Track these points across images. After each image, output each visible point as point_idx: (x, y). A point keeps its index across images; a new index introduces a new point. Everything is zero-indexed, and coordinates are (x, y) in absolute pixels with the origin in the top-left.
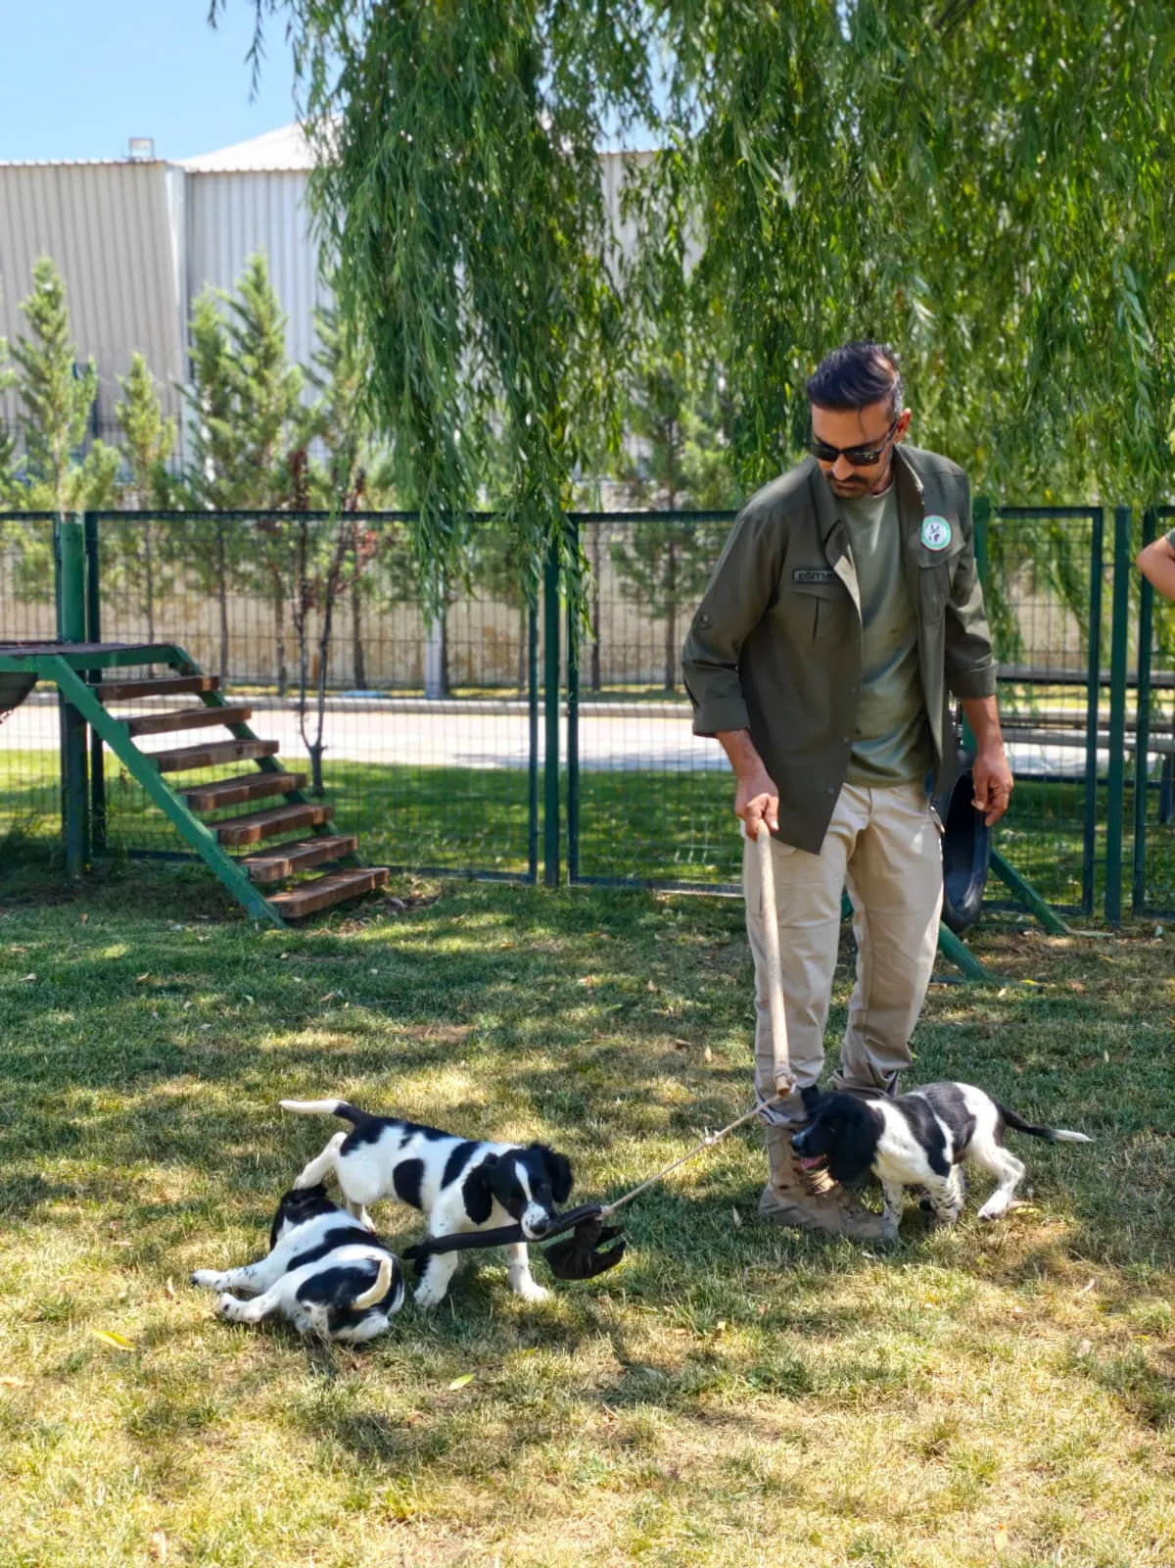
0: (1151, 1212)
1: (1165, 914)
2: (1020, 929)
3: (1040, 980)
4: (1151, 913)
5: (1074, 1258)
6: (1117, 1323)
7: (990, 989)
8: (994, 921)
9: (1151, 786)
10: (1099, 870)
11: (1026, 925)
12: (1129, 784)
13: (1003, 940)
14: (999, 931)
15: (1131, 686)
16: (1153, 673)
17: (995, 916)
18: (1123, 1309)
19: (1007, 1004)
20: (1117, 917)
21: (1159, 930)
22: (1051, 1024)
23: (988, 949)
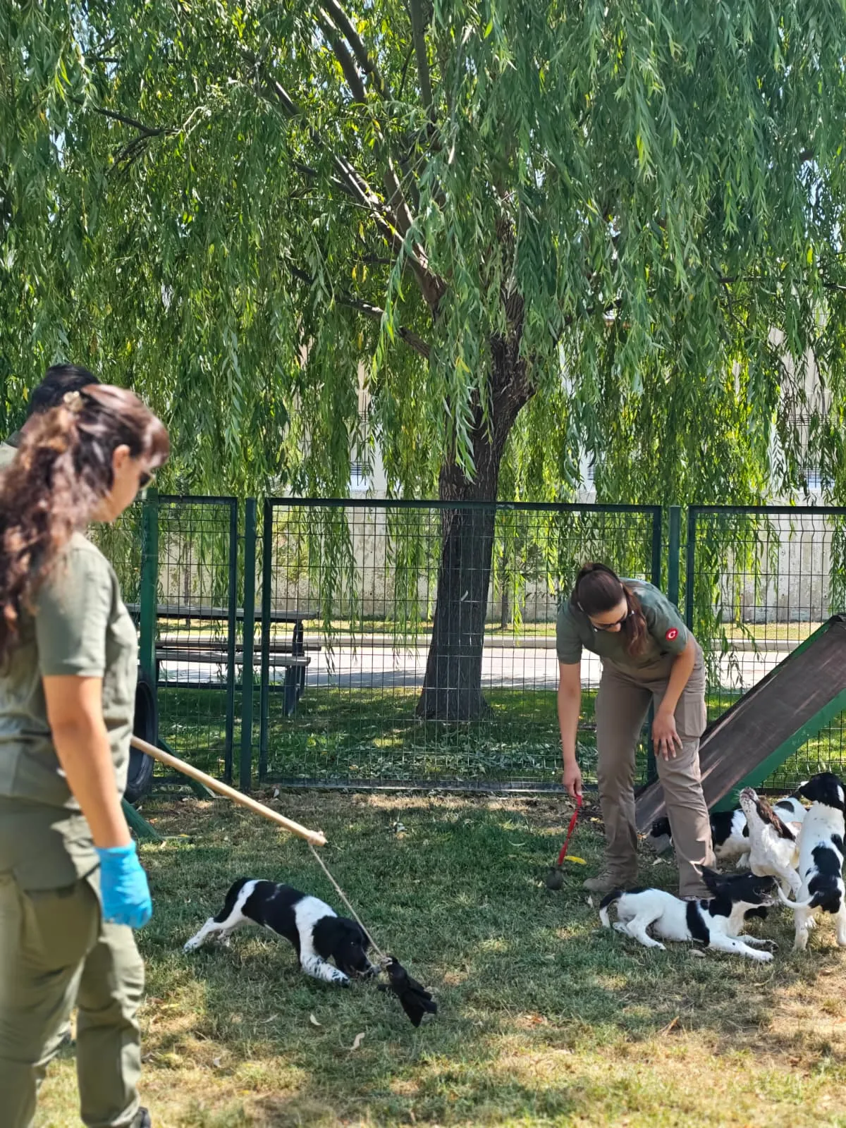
0: (257, 998)
1: (280, 780)
2: (180, 797)
3: (191, 834)
4: (272, 781)
5: (200, 1038)
6: (226, 1083)
7: (154, 843)
8: (163, 792)
9: (273, 688)
10: (236, 751)
11: (185, 794)
12: (257, 688)
13: (167, 805)
14: (165, 800)
15: (258, 620)
16: (273, 610)
17: (163, 788)
18: (231, 1074)
19: (167, 853)
20: (248, 785)
21: (277, 792)
22: (197, 866)
23: (156, 813)
